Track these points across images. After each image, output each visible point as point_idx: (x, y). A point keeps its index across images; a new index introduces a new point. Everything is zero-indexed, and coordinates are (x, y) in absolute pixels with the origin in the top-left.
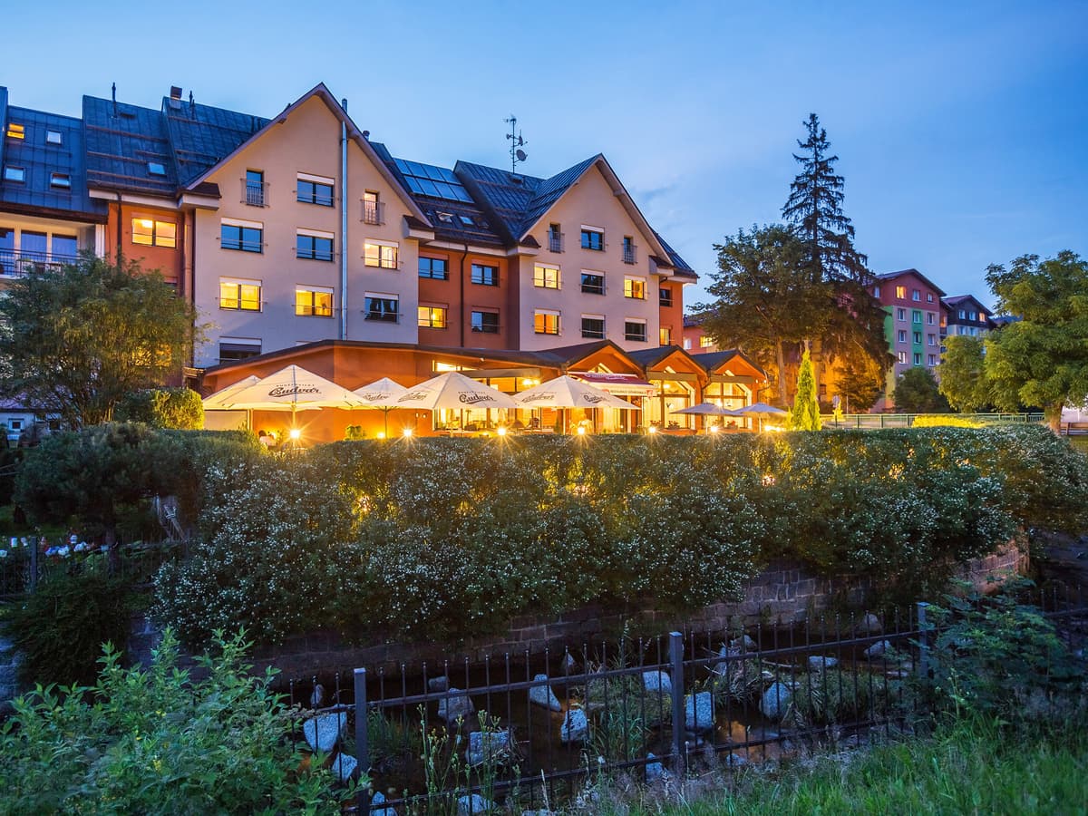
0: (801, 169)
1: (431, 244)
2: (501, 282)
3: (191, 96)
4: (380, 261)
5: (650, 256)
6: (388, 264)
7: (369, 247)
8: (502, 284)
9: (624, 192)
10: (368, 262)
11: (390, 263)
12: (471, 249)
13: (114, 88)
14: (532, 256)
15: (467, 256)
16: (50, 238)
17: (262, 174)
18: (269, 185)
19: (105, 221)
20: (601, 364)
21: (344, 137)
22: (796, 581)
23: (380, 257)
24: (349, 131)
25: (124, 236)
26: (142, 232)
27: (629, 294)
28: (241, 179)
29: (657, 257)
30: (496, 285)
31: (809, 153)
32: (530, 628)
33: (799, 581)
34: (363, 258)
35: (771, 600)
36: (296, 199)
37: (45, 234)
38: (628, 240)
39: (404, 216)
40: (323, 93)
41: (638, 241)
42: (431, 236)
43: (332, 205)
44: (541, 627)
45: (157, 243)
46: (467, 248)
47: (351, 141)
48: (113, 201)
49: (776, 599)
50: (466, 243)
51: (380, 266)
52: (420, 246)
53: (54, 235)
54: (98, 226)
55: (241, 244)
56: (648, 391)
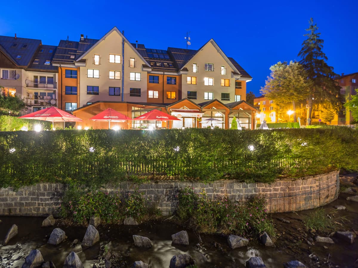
1: (151, 72)
2: (177, 83)
4: (135, 79)
5: (232, 72)
6: (138, 79)
7: (131, 74)
10: (131, 79)
12: (165, 73)
13: (68, 37)
14: (186, 74)
15: (164, 75)
17: (99, 55)
18: (101, 58)
19: (57, 72)
21: (123, 42)
23: (135, 77)
24: (124, 40)
25: (63, 76)
27: (223, 85)
28: (93, 57)
29: (235, 72)
37: (45, 77)
39: (143, 64)
41: (227, 67)
42: (150, 70)
45: (72, 77)
47: (125, 43)
50: (164, 71)
52: (148, 73)
53: (48, 77)
54: (56, 74)
55: (93, 76)
56: (198, 115)
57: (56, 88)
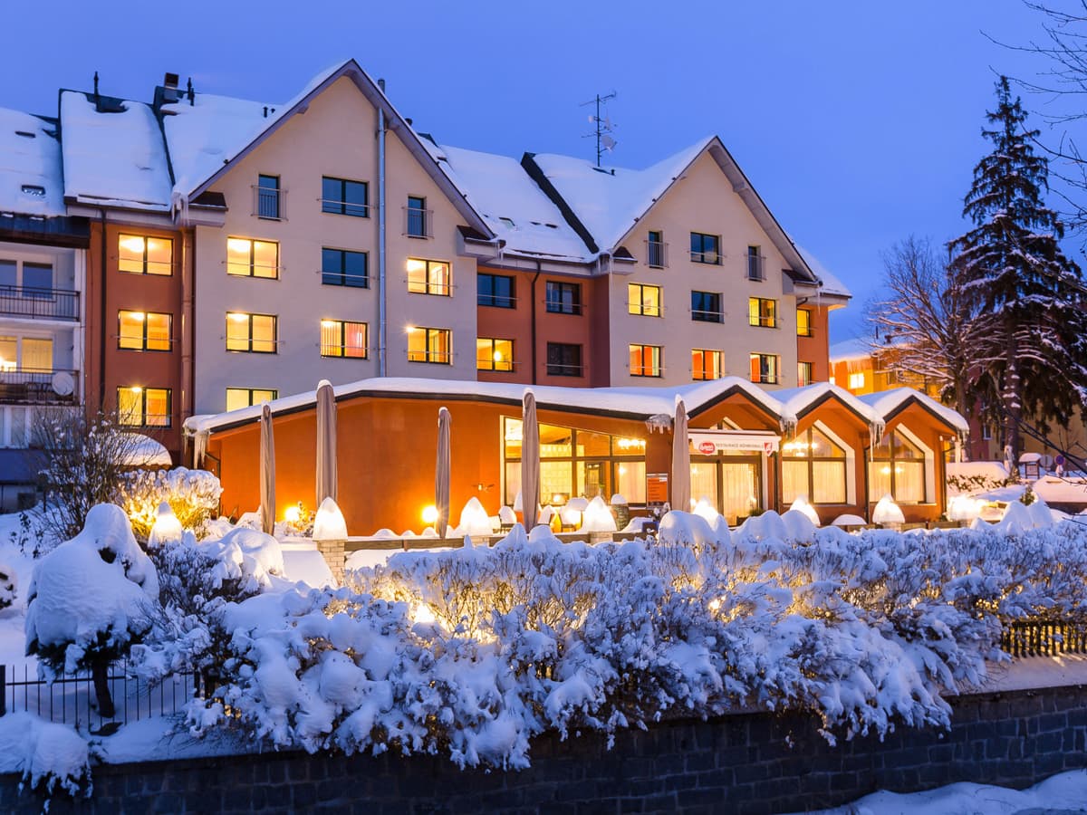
0: (989, 148)
1: (493, 262)
2: (584, 308)
3: (189, 85)
4: (427, 287)
5: (784, 271)
6: (437, 289)
7: (414, 266)
8: (585, 311)
9: (747, 186)
10: (411, 287)
11: (440, 288)
12: (545, 268)
13: (96, 79)
14: (625, 274)
15: (540, 275)
16: (20, 267)
17: (277, 178)
18: (287, 192)
19: (85, 245)
20: (726, 419)
21: (382, 127)
22: (1035, 732)
23: (427, 281)
24: (387, 121)
25: (109, 264)
26: (130, 257)
27: (755, 321)
28: (252, 187)
29: (793, 272)
30: (579, 314)
31: (1000, 127)
32: (655, 795)
33: (1039, 733)
34: (406, 282)
35: (999, 759)
36: (321, 209)
37: (14, 263)
38: (753, 250)
39: (458, 227)
40: (355, 72)
41: (767, 251)
43: (366, 216)
44: (670, 793)
45: (149, 271)
46: (539, 267)
47: (390, 133)
48: (95, 220)
49: (1007, 758)
50: (538, 260)
51: (428, 292)
52: (478, 265)
53: (25, 264)
54: (78, 251)
55: (252, 269)
56: (766, 445)
57: (78, 320)
